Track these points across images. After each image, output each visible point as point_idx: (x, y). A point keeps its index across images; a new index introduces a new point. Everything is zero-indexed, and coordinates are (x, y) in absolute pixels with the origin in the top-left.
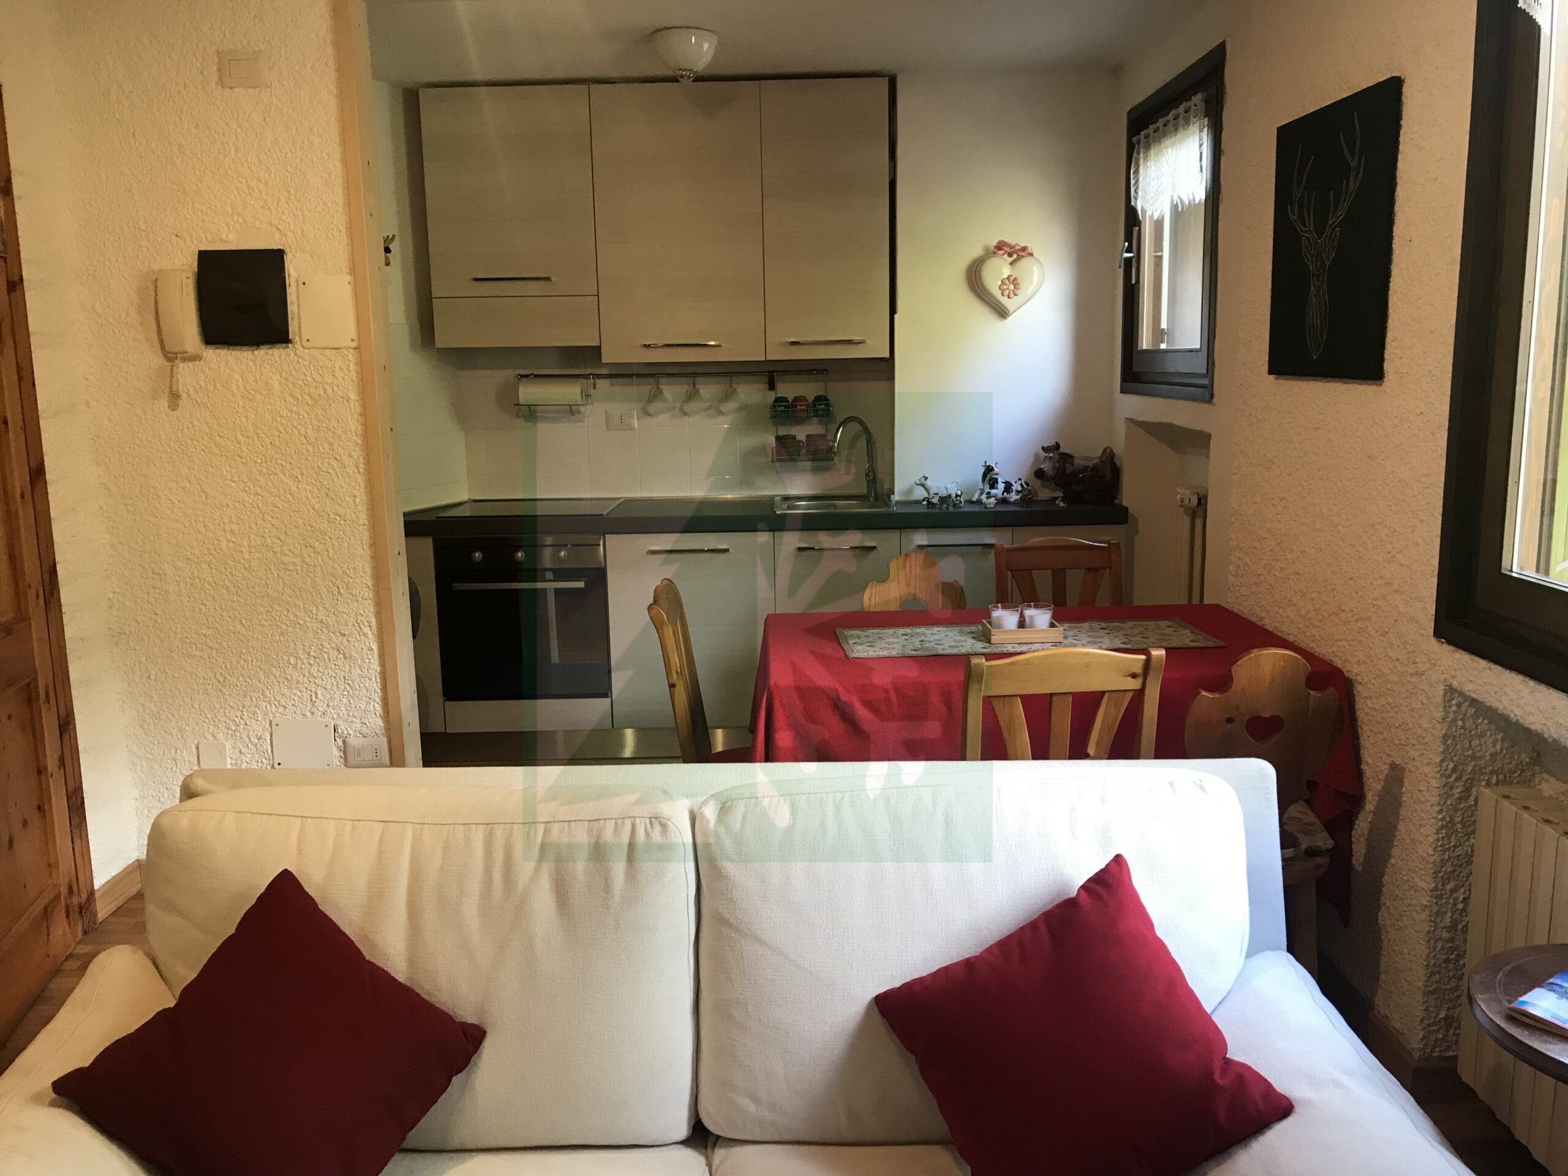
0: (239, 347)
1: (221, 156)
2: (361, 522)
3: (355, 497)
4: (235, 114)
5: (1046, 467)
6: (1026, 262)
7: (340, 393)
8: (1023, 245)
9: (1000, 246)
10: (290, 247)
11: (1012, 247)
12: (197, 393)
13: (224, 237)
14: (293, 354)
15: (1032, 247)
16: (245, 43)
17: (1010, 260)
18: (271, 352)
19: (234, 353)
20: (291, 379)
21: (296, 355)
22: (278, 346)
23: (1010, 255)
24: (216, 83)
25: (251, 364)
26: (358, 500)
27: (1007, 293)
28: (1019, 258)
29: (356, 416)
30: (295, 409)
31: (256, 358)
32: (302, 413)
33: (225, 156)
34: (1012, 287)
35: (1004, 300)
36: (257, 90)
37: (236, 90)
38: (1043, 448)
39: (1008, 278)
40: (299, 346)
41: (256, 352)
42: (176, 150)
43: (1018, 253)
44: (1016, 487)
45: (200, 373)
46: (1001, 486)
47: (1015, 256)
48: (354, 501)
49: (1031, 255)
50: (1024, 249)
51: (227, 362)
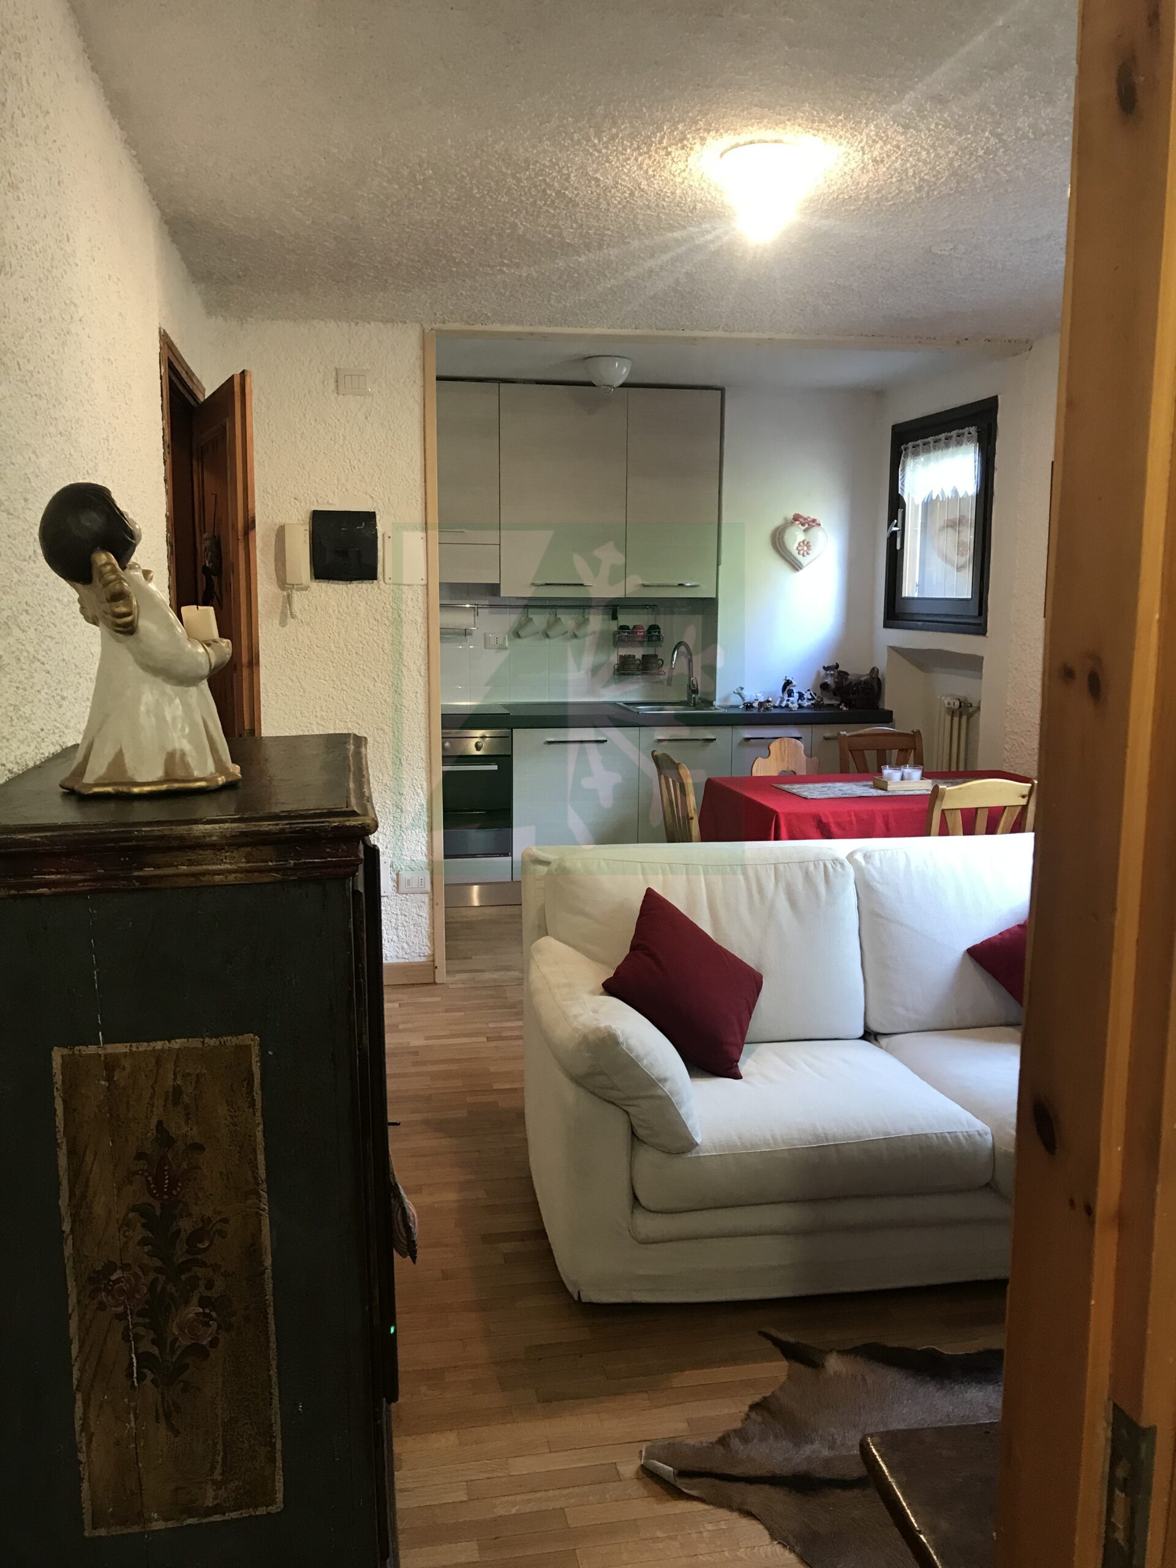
0: (336, 582)
1: (332, 442)
2: (420, 711)
3: (417, 693)
4: (345, 414)
5: (829, 681)
6: (815, 530)
7: (410, 618)
8: (812, 517)
9: (796, 518)
10: (379, 510)
11: (805, 519)
12: (302, 614)
13: (331, 502)
14: (376, 588)
15: (820, 520)
16: (356, 363)
17: (803, 528)
18: (360, 585)
19: (332, 585)
20: (374, 606)
21: (379, 588)
22: (366, 581)
23: (803, 525)
24: (333, 391)
25: (345, 594)
26: (418, 695)
27: (802, 552)
28: (810, 527)
29: (421, 634)
30: (376, 628)
31: (349, 590)
32: (381, 631)
33: (335, 443)
34: (805, 548)
35: (800, 558)
36: (363, 397)
37: (347, 396)
38: (824, 668)
39: (803, 542)
40: (382, 582)
41: (349, 585)
42: (298, 436)
43: (810, 524)
44: (807, 695)
45: (305, 600)
46: (796, 695)
47: (807, 526)
48: (416, 696)
49: (819, 525)
50: (814, 521)
51: (326, 592)
